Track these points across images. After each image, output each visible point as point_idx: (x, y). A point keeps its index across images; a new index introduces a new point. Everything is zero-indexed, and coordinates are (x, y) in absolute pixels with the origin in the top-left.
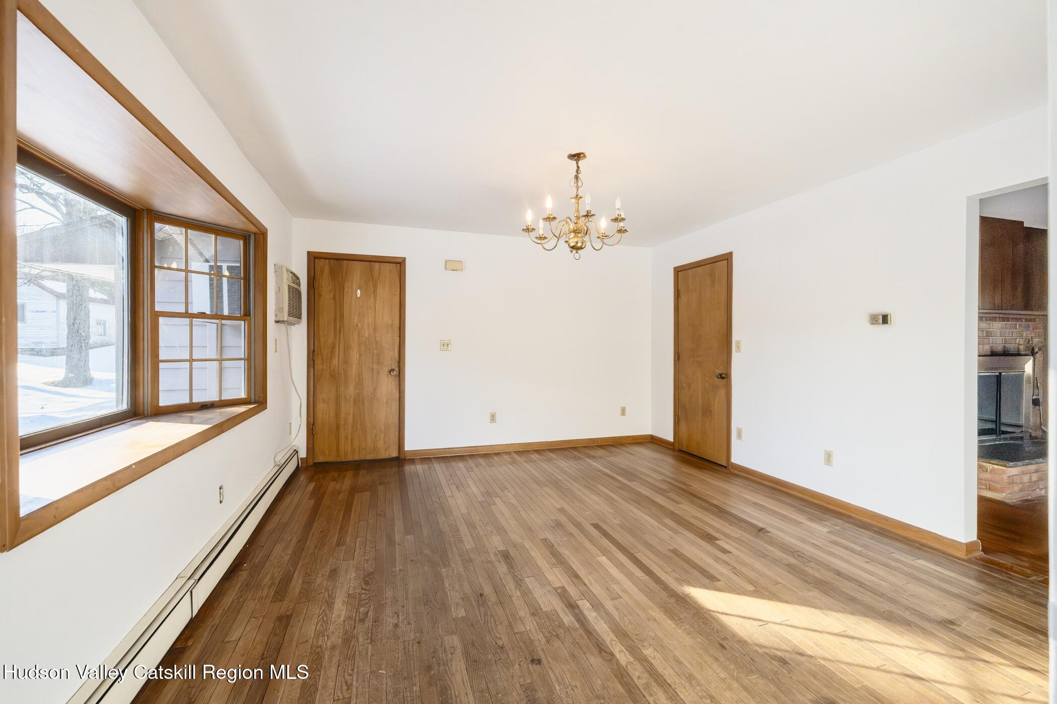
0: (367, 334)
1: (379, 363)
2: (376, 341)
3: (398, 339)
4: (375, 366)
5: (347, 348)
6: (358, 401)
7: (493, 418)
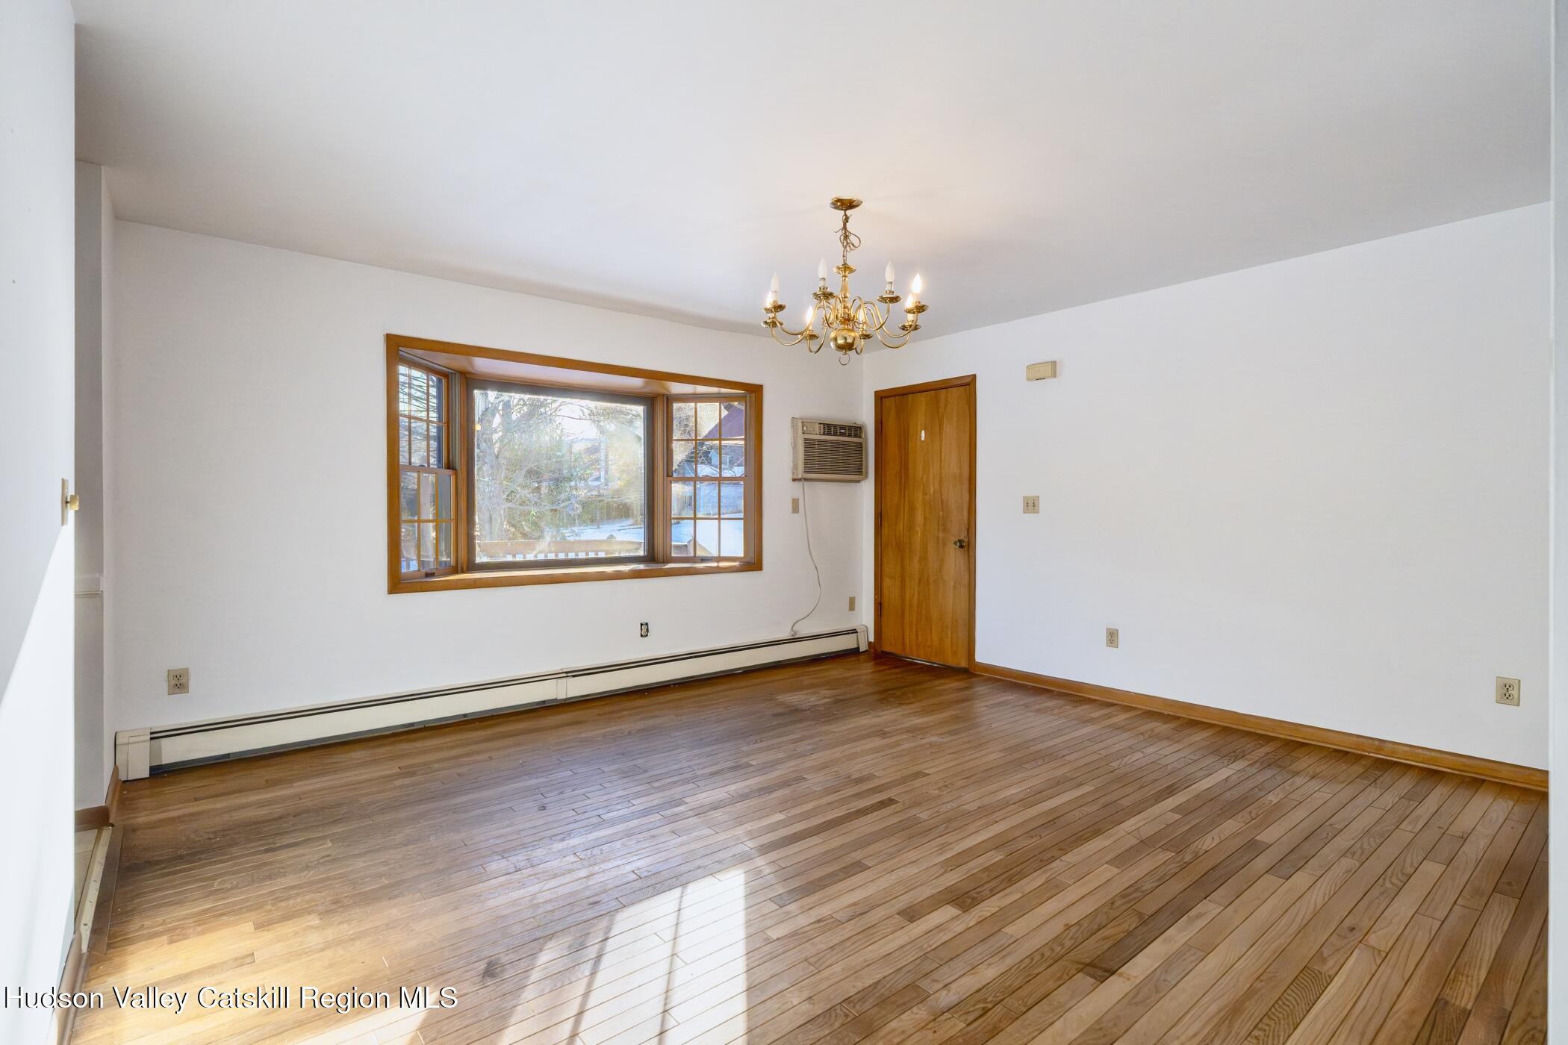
0: (932, 491)
1: (945, 530)
2: (942, 499)
3: (967, 495)
4: (941, 535)
5: (912, 510)
6: (924, 581)
7: (1112, 637)
